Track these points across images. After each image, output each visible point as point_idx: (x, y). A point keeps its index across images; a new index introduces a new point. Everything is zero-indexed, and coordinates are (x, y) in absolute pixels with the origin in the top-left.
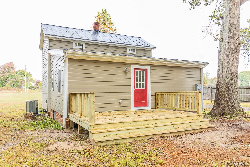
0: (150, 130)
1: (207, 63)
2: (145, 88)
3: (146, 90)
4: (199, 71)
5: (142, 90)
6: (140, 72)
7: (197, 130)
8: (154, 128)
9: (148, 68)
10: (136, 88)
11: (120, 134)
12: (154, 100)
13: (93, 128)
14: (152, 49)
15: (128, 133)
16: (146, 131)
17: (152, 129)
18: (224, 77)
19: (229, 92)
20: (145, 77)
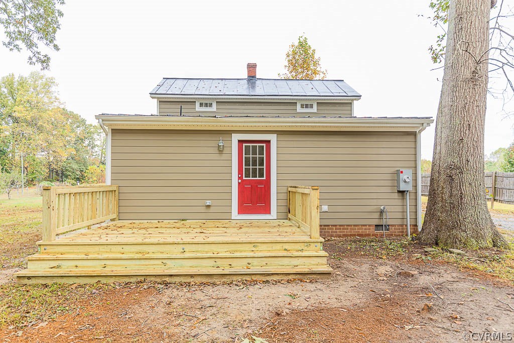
0: (153, 265)
1: (431, 119)
2: (265, 178)
3: (268, 182)
4: (411, 138)
5: (260, 182)
6: (254, 148)
7: (269, 275)
8: (164, 261)
9: (273, 138)
10: (244, 178)
11: (84, 267)
12: (283, 203)
13: (45, 249)
14: (353, 100)
15: (102, 265)
16: (143, 265)
17: (159, 262)
18: (443, 151)
19: (452, 187)
20: (265, 156)
